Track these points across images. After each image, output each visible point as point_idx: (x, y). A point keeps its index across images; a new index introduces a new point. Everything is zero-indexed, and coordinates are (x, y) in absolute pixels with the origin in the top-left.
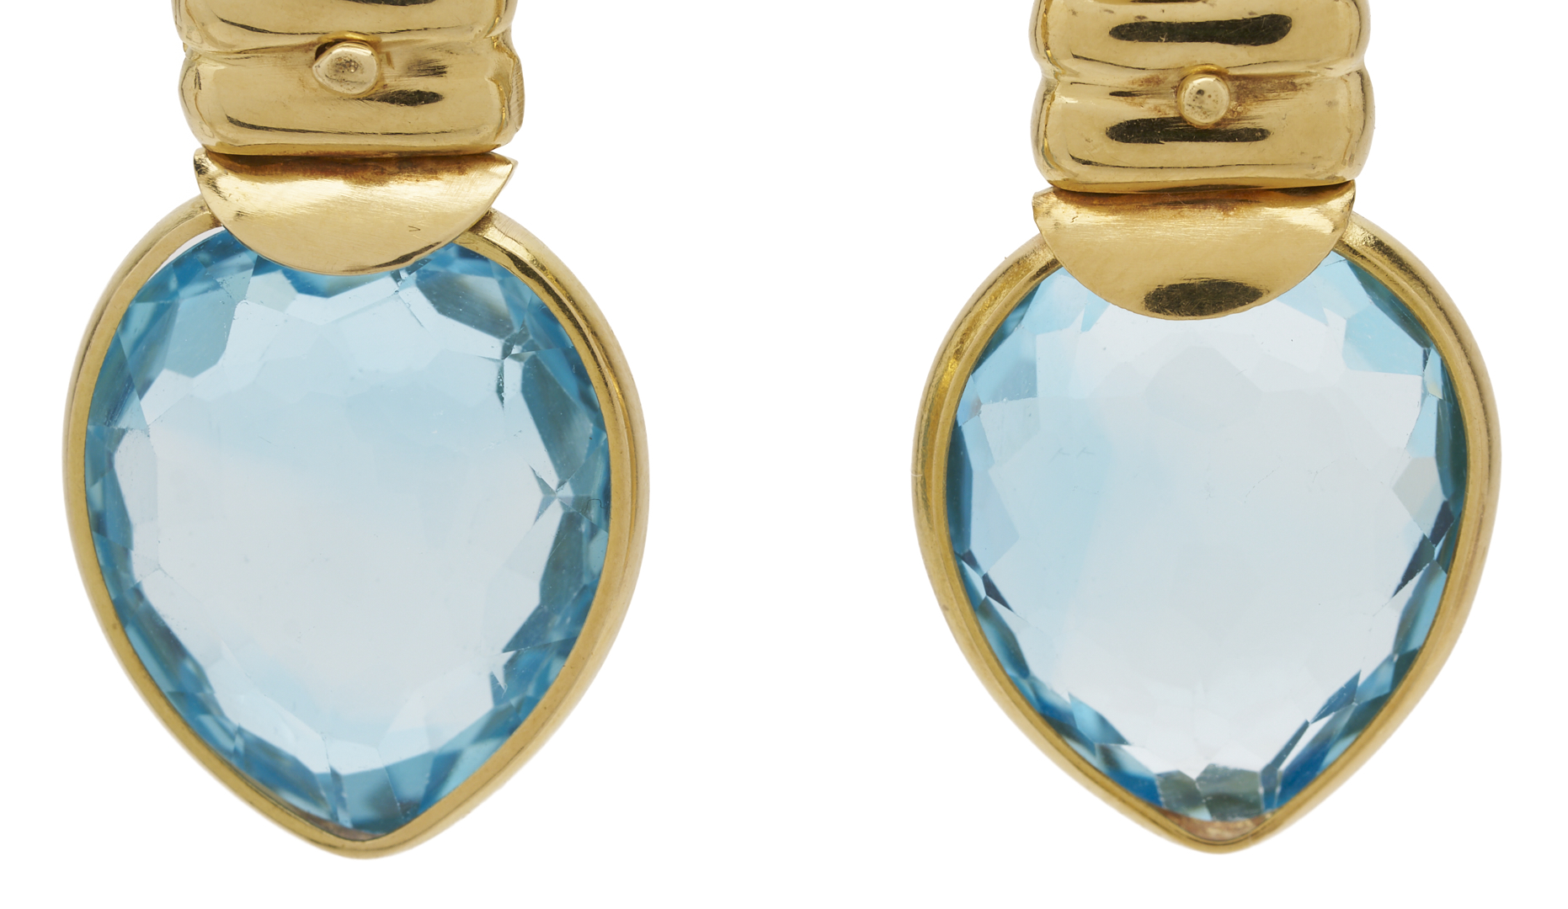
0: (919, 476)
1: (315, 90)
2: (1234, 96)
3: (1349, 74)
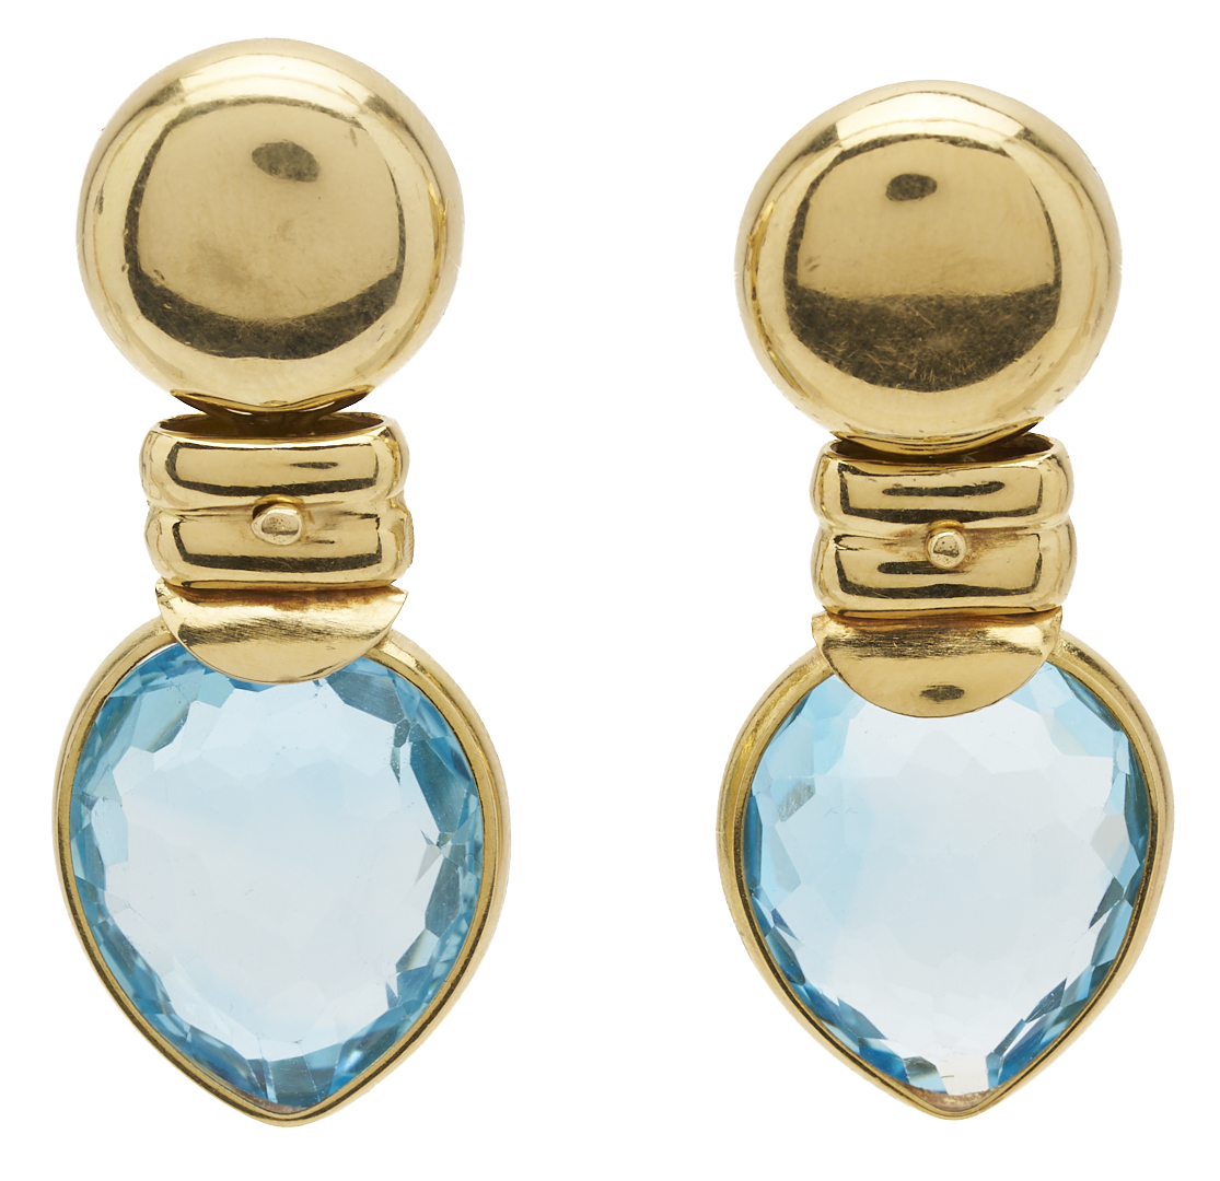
0: (722, 833)
1: (253, 541)
2: (969, 544)
3: (1060, 526)
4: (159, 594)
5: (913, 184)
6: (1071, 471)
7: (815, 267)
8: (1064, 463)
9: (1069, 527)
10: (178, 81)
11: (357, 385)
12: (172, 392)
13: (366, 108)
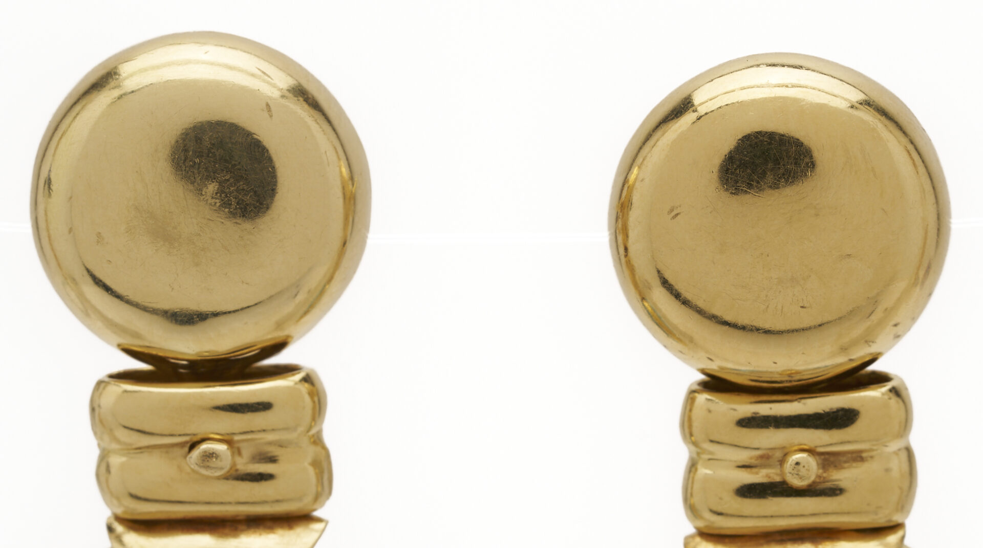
1: (189, 474)
2: (821, 466)
3: (899, 450)
4: (110, 529)
5: (762, 138)
6: (910, 401)
7: (677, 215)
8: (903, 393)
9: (909, 451)
10: (116, 68)
11: (278, 335)
12: (119, 346)
13: (288, 94)
